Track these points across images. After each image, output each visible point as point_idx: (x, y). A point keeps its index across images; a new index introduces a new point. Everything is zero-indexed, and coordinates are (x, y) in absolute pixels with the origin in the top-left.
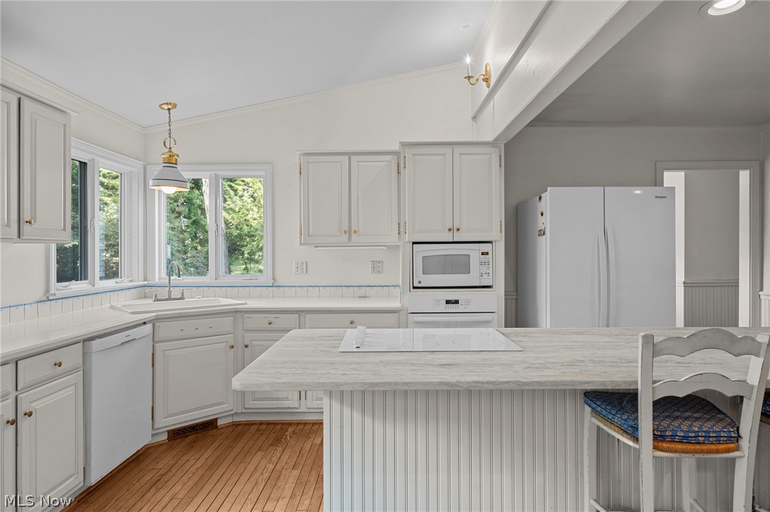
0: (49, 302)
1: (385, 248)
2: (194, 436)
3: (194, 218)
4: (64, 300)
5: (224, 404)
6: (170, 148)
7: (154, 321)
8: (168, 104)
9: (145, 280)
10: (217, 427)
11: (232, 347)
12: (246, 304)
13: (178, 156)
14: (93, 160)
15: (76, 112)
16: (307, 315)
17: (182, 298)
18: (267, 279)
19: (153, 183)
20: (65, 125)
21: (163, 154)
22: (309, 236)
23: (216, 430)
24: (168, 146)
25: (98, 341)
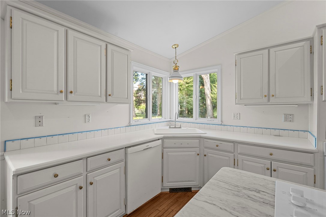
0: (130, 127)
1: (297, 106)
2: (181, 193)
3: (202, 97)
4: (136, 126)
5: (195, 181)
6: (176, 64)
7: (163, 139)
8: (175, 45)
9: (170, 119)
10: (191, 191)
11: (198, 155)
12: (206, 134)
13: (179, 67)
14: (150, 72)
15: (132, 50)
16: (238, 144)
17: (180, 128)
18: (218, 121)
19: (169, 79)
20: (127, 55)
21: (173, 67)
22: (241, 99)
23: (191, 193)
24: (175, 63)
25: (132, 148)
